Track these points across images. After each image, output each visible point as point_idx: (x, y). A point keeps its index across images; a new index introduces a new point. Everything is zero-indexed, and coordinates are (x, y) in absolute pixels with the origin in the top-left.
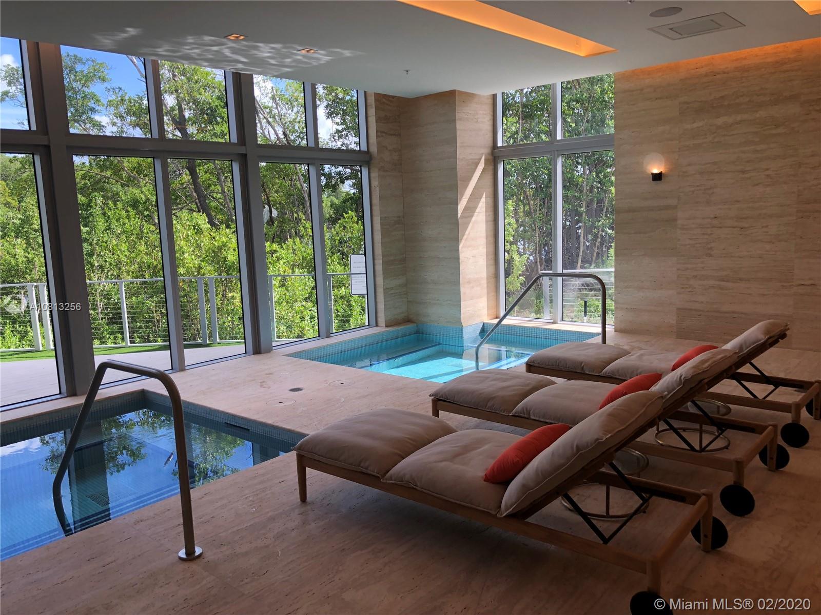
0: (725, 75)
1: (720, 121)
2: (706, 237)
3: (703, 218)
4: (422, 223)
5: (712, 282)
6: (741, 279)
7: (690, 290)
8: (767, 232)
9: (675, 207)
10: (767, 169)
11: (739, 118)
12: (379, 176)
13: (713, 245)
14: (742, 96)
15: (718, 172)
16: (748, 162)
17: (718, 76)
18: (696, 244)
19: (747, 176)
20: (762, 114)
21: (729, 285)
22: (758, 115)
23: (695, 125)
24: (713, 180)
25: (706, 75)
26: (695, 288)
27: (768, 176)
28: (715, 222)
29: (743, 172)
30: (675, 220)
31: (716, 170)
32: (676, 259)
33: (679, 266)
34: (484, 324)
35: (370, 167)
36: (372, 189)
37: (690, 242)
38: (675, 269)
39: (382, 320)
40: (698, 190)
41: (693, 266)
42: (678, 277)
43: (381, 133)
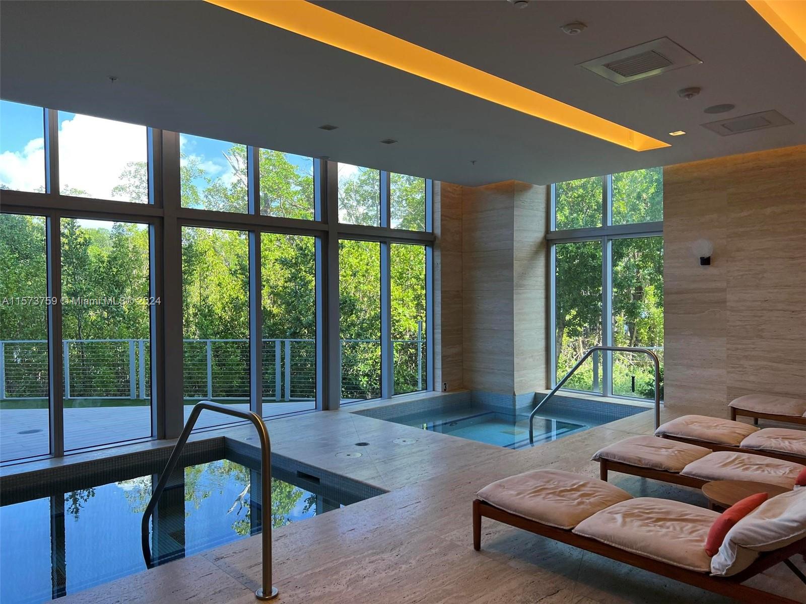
0: (772, 169)
1: (768, 211)
2: (757, 319)
3: (754, 301)
4: (479, 298)
5: (763, 363)
6: (793, 361)
7: (741, 369)
9: (724, 290)
11: (787, 208)
12: (441, 254)
13: (763, 327)
14: (789, 188)
15: (767, 258)
16: (797, 249)
17: (764, 170)
18: (746, 325)
19: (797, 262)
21: (781, 366)
23: (742, 214)
24: (762, 265)
25: (753, 169)
26: (746, 368)
28: (766, 305)
29: (793, 258)
30: (725, 302)
31: (766, 256)
32: (725, 339)
33: (729, 346)
34: (536, 394)
35: (435, 246)
36: (435, 265)
37: (740, 323)
38: (725, 349)
39: (439, 385)
40: (747, 275)
41: (744, 346)
42: (728, 357)
43: (444, 218)
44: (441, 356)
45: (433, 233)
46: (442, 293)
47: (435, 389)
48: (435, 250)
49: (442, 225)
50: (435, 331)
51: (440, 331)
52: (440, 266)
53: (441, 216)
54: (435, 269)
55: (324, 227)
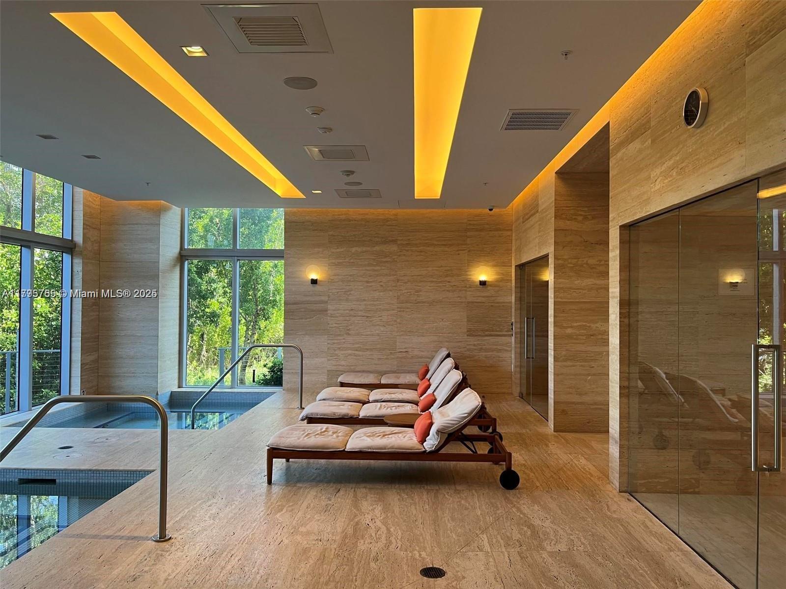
0: (356, 222)
1: (354, 250)
2: (346, 322)
3: (344, 310)
5: (350, 352)
6: (367, 349)
7: (336, 357)
8: (381, 320)
9: (326, 302)
10: (381, 282)
11: (364, 249)
12: (81, 262)
13: (350, 327)
14: (366, 236)
15: (353, 281)
16: (370, 276)
17: (351, 222)
18: (339, 326)
19: (370, 284)
20: (377, 248)
21: (360, 353)
22: (375, 249)
23: (338, 250)
24: (350, 286)
25: (344, 220)
26: (339, 356)
27: (381, 286)
28: (352, 313)
29: (367, 282)
30: (327, 311)
31: (352, 280)
32: (326, 336)
33: (329, 341)
34: (172, 392)
35: (74, 254)
36: (74, 274)
37: (336, 325)
38: (326, 343)
39: (76, 394)
40: (340, 292)
41: (338, 341)
42: (328, 349)
43: (86, 226)
44: (80, 364)
45: (72, 241)
46: (82, 301)
48: (74, 257)
49: (86, 234)
51: (80, 339)
52: (81, 274)
53: (84, 224)
54: (75, 277)
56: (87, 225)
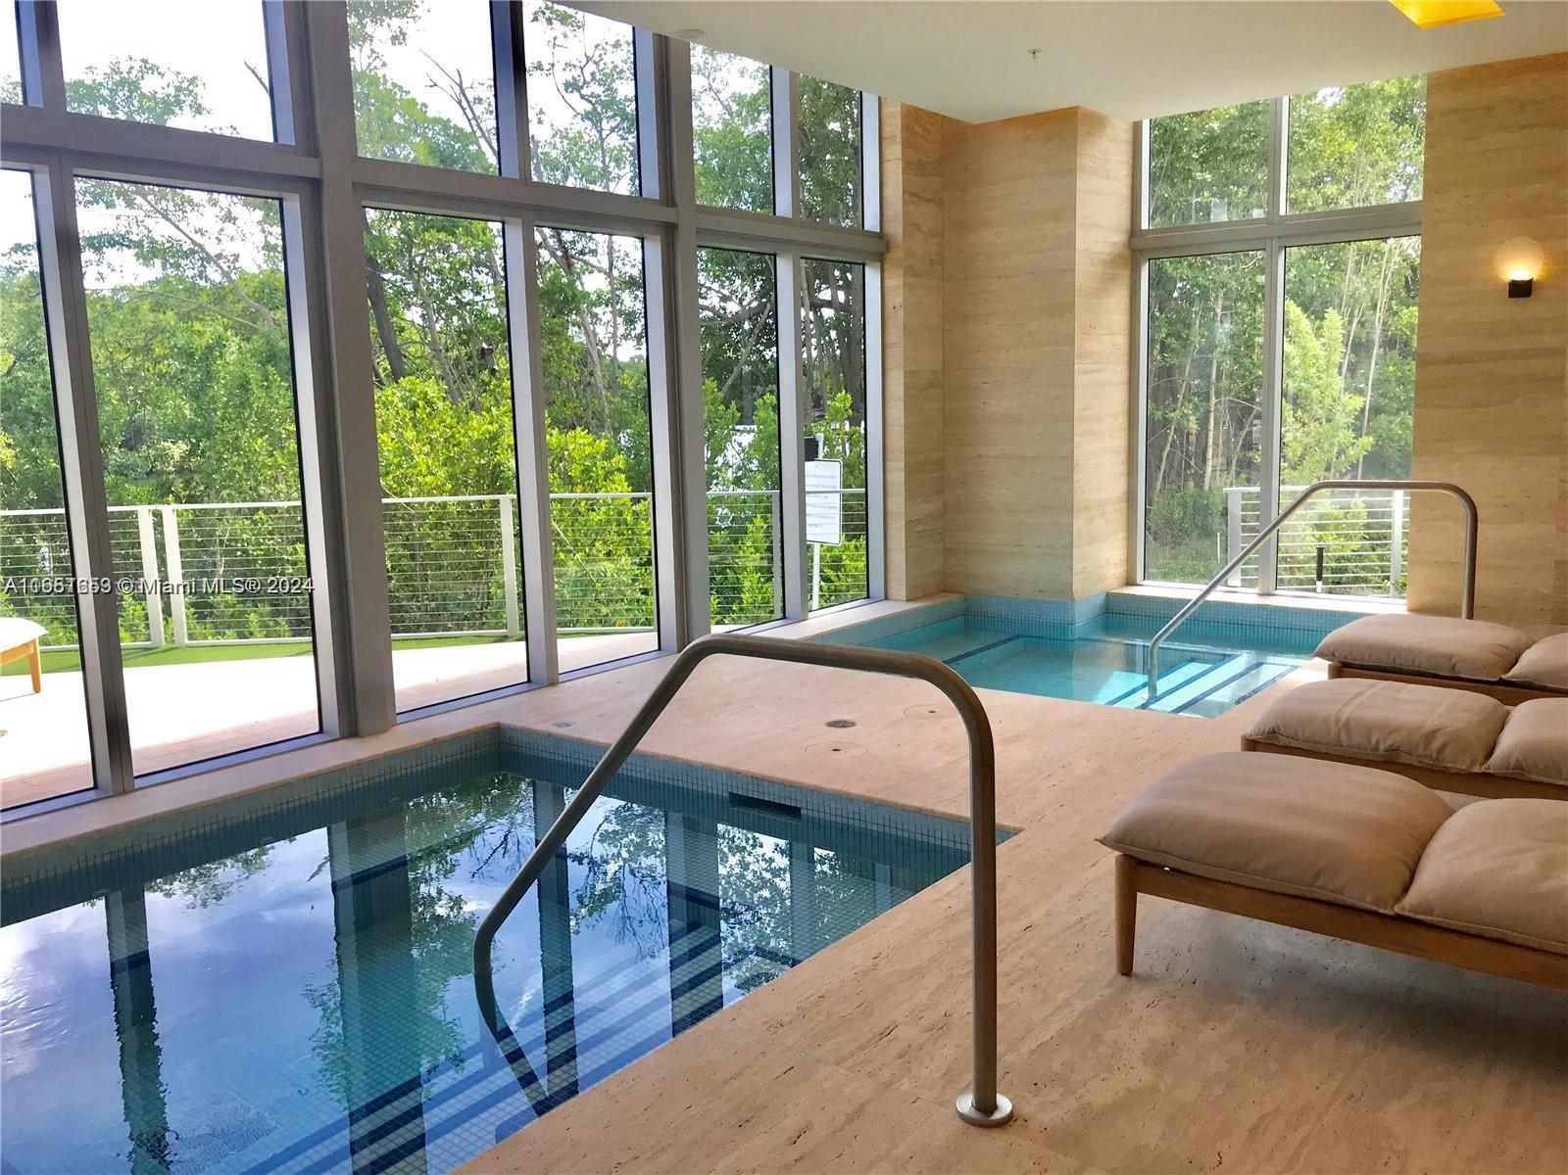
4: (987, 386)
9: (1561, 352)
12: (902, 284)
30: (1560, 378)
32: (1556, 458)
34: (1108, 595)
35: (886, 267)
36: (887, 313)
39: (899, 588)
43: (910, 195)
44: (903, 522)
45: (881, 235)
46: (905, 377)
47: (890, 596)
48: (886, 275)
49: (906, 216)
50: (888, 464)
51: (903, 465)
52: (901, 313)
53: (904, 192)
54: (889, 322)
55: (667, 215)
56: (912, 194)
